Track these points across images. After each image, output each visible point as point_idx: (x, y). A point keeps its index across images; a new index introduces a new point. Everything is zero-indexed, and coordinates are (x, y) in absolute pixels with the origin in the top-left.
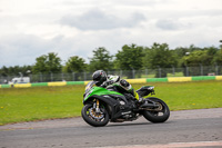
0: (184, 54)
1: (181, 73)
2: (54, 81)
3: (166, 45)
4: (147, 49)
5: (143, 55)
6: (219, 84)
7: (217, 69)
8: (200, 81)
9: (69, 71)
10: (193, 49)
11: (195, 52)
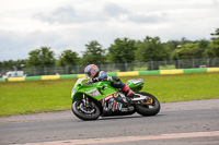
0: (176, 47)
1: (173, 66)
2: (48, 74)
3: (158, 39)
4: (139, 42)
5: (136, 49)
6: (210, 76)
7: (208, 61)
8: (192, 74)
9: (62, 65)
10: (185, 42)
11: (187, 45)
